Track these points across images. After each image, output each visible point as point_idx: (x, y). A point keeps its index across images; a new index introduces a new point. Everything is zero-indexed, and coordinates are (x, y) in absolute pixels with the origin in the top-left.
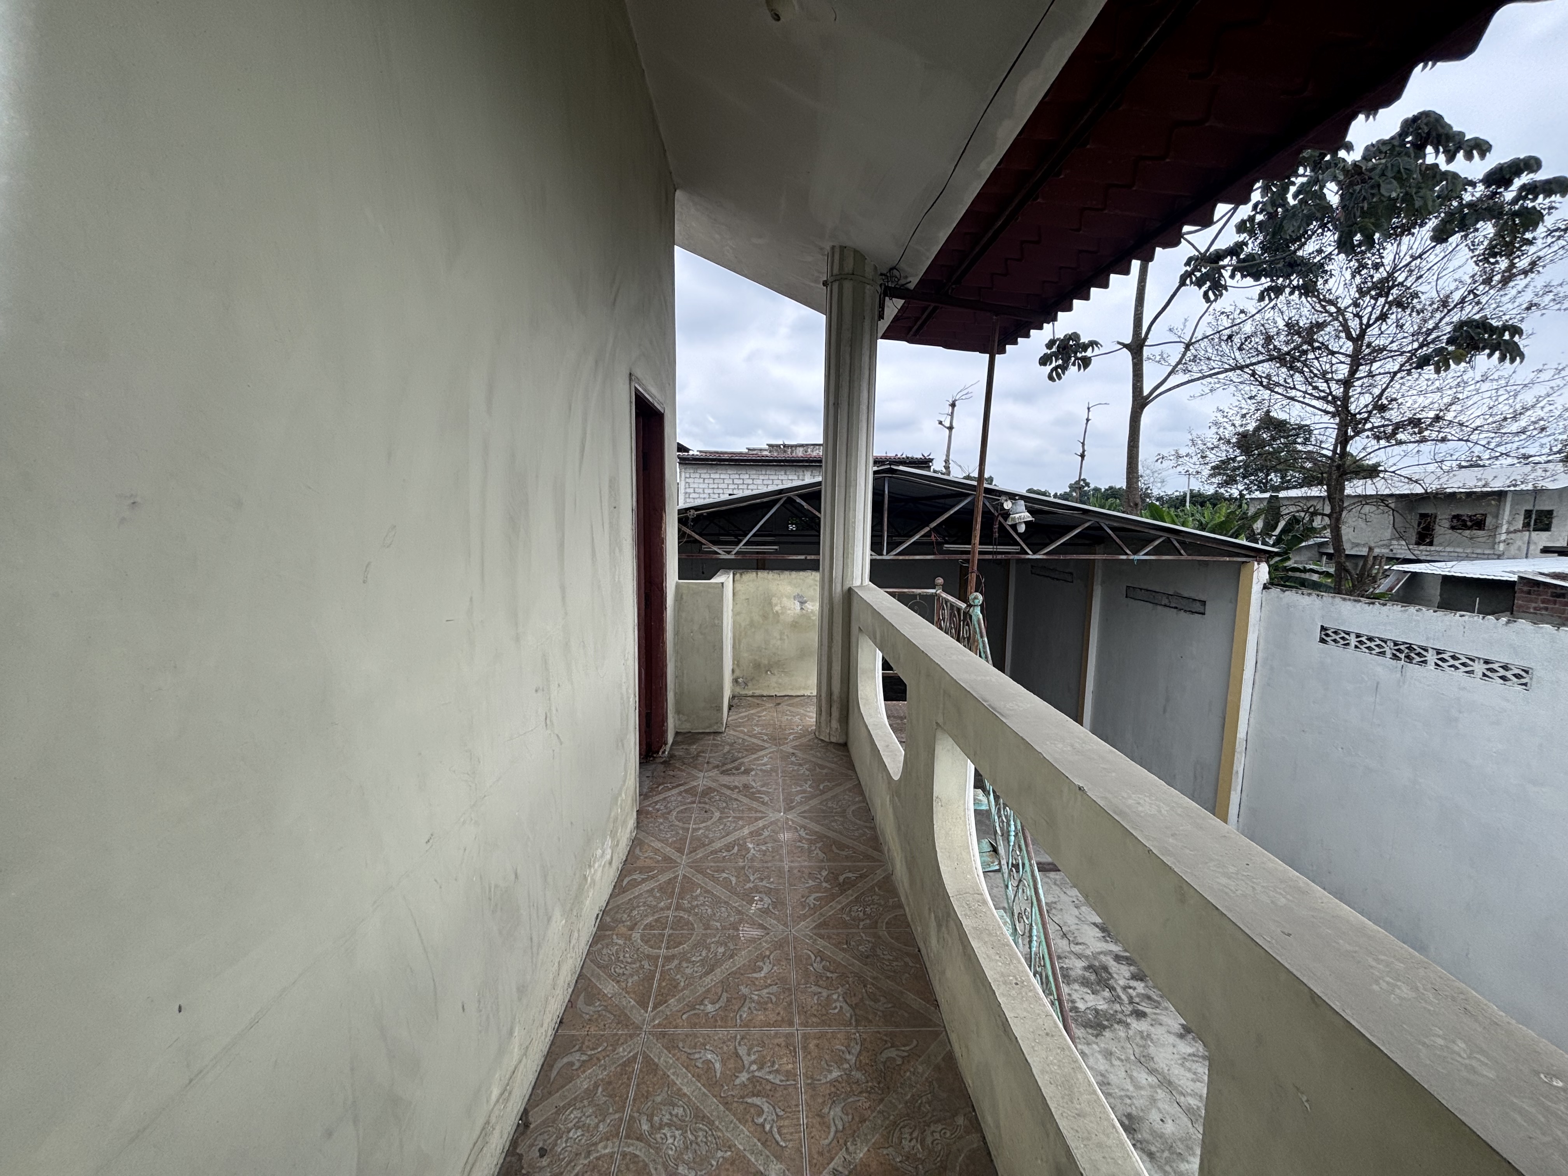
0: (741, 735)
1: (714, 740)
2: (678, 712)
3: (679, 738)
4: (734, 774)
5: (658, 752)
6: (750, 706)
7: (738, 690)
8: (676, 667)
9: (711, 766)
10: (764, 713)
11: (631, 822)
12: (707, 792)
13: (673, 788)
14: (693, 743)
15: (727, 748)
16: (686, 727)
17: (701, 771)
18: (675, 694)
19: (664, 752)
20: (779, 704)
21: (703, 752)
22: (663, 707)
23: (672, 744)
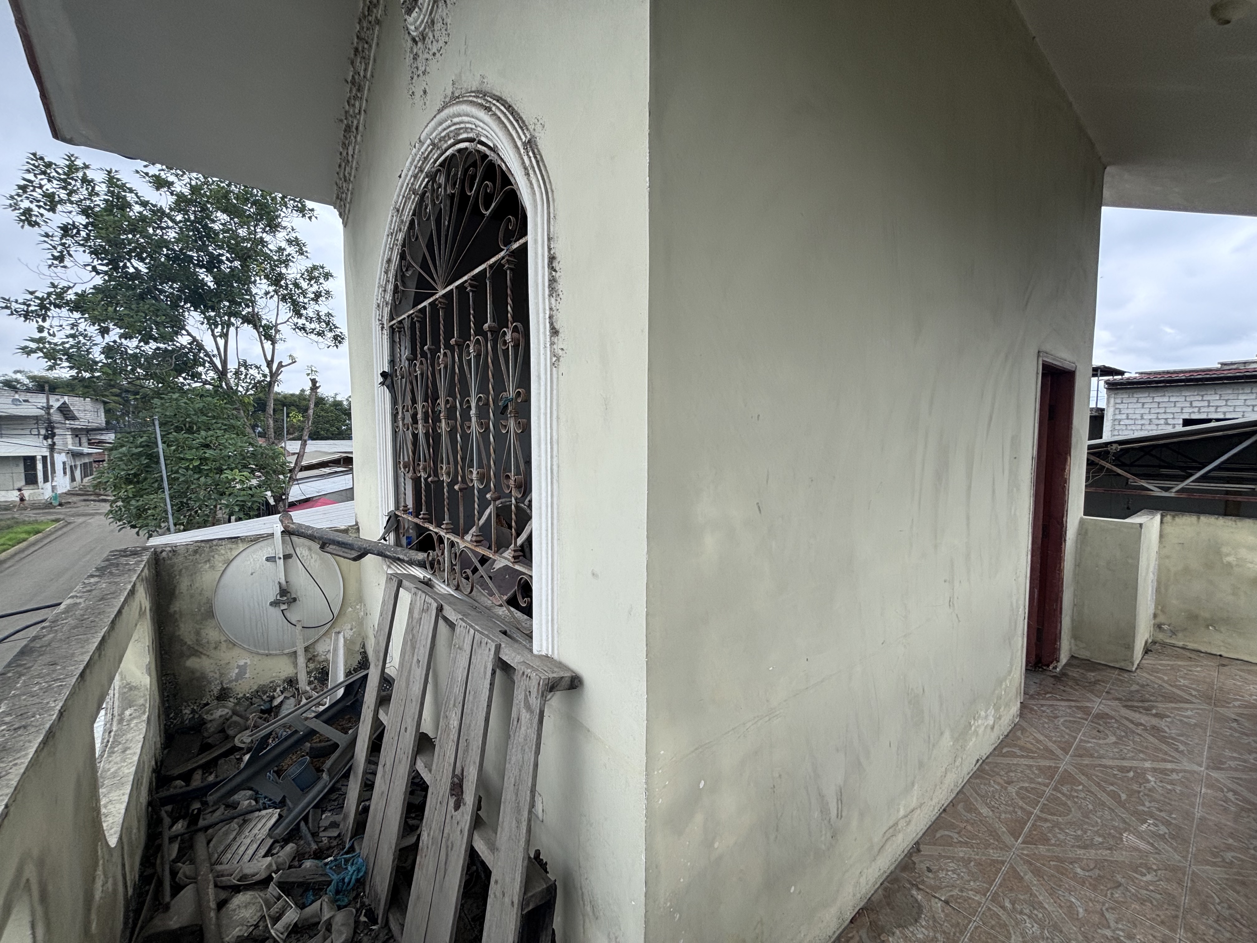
0: (1157, 681)
1: (1119, 675)
2: (1075, 637)
3: (1075, 662)
4: (1140, 712)
5: (1048, 666)
6: (1178, 657)
7: (1160, 636)
8: (1075, 595)
9: (1110, 696)
10: (1198, 669)
11: (1015, 708)
12: (1102, 716)
13: (1062, 700)
14: (1092, 671)
15: (1135, 687)
16: (1084, 654)
17: (1099, 697)
18: (1073, 620)
19: (1055, 668)
20: (1224, 665)
21: (1103, 682)
22: (1056, 627)
23: (1066, 665)
